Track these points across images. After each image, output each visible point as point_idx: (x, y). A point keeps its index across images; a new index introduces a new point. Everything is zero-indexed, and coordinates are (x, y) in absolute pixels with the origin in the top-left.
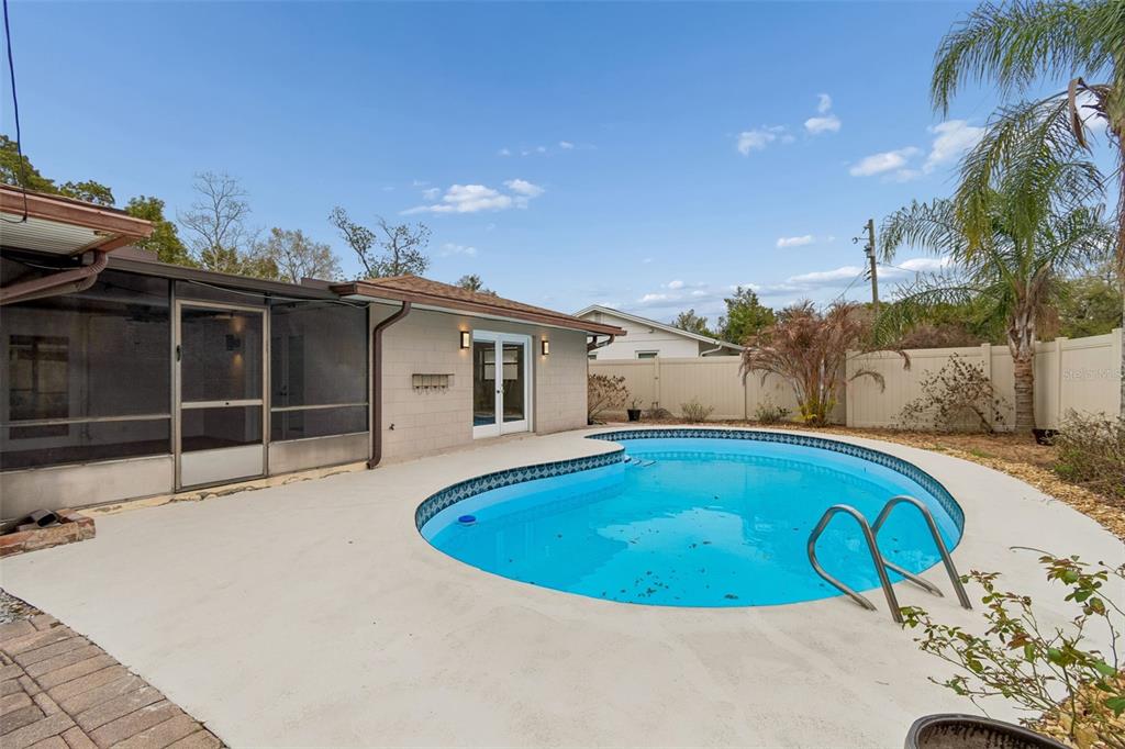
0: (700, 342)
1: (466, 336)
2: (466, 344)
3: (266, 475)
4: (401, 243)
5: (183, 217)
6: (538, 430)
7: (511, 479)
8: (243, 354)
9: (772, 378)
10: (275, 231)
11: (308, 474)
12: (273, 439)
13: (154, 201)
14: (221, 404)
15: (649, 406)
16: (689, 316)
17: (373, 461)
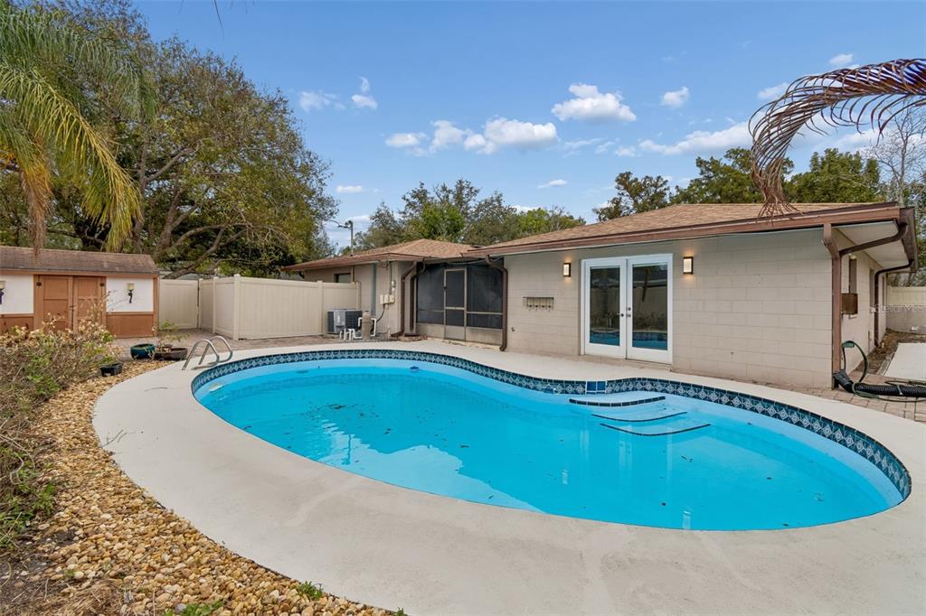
1: (567, 266)
2: (566, 273)
6: (675, 364)
11: (478, 345)
12: (467, 325)
14: (453, 308)
17: (503, 347)
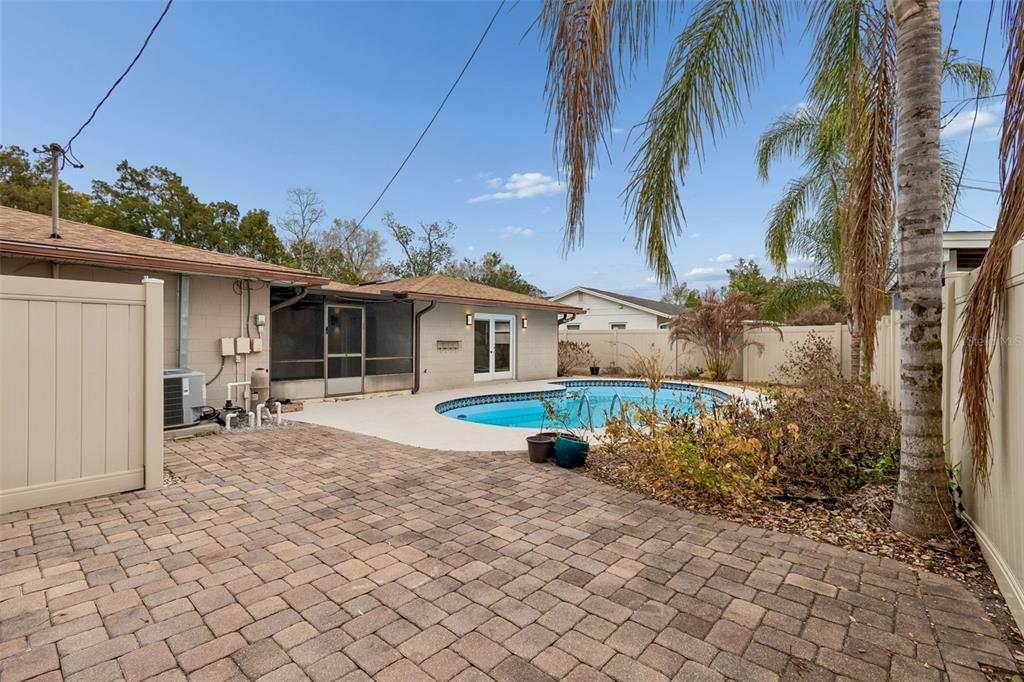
0: (659, 317)
1: (470, 317)
2: (470, 322)
3: (362, 393)
4: (434, 236)
5: (280, 221)
6: (519, 377)
7: (488, 400)
8: (340, 326)
9: (691, 345)
10: (337, 222)
12: (367, 374)
13: (262, 212)
14: (341, 355)
15: (608, 365)
16: (683, 288)
17: (415, 390)
